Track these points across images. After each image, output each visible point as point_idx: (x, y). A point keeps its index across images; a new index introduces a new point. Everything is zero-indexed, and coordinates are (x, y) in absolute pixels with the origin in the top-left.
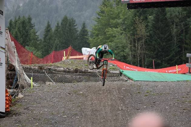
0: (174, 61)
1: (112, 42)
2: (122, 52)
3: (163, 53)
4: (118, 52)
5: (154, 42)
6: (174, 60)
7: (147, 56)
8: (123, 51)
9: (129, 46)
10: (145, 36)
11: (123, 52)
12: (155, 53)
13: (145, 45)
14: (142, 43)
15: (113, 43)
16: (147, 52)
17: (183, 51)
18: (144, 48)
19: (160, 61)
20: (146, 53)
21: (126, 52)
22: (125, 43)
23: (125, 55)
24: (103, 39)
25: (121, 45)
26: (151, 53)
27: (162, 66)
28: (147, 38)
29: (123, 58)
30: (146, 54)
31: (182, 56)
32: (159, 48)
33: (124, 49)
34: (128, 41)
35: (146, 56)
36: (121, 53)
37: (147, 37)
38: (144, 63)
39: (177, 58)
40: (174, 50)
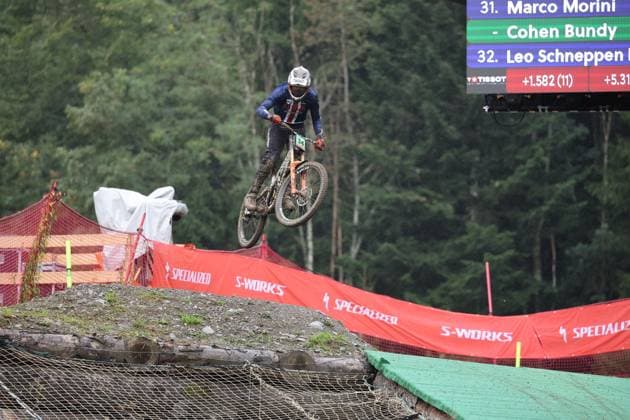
0: (544, 208)
1: (137, 69)
2: (204, 140)
3: (474, 155)
4: (177, 140)
5: (416, 77)
6: (541, 201)
7: (367, 170)
8: (210, 131)
9: (247, 101)
10: (351, 37)
11: (209, 139)
12: (417, 151)
13: (353, 100)
14: (336, 84)
15: (140, 76)
16: (365, 146)
17: (606, 146)
18: (348, 117)
19: (448, 208)
20: (361, 147)
21: (227, 138)
22: (225, 77)
23: (223, 157)
24: (69, 38)
25: (195, 91)
26: (395, 153)
27: (464, 238)
28: (369, 50)
29: (207, 175)
30: (361, 156)
31: (599, 179)
32: (448, 119)
33: (211, 119)
34: (242, 68)
35: (355, 170)
36: (192, 144)
37: (367, 44)
38: (342, 215)
39: (560, 187)
40: (542, 134)
